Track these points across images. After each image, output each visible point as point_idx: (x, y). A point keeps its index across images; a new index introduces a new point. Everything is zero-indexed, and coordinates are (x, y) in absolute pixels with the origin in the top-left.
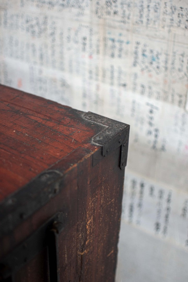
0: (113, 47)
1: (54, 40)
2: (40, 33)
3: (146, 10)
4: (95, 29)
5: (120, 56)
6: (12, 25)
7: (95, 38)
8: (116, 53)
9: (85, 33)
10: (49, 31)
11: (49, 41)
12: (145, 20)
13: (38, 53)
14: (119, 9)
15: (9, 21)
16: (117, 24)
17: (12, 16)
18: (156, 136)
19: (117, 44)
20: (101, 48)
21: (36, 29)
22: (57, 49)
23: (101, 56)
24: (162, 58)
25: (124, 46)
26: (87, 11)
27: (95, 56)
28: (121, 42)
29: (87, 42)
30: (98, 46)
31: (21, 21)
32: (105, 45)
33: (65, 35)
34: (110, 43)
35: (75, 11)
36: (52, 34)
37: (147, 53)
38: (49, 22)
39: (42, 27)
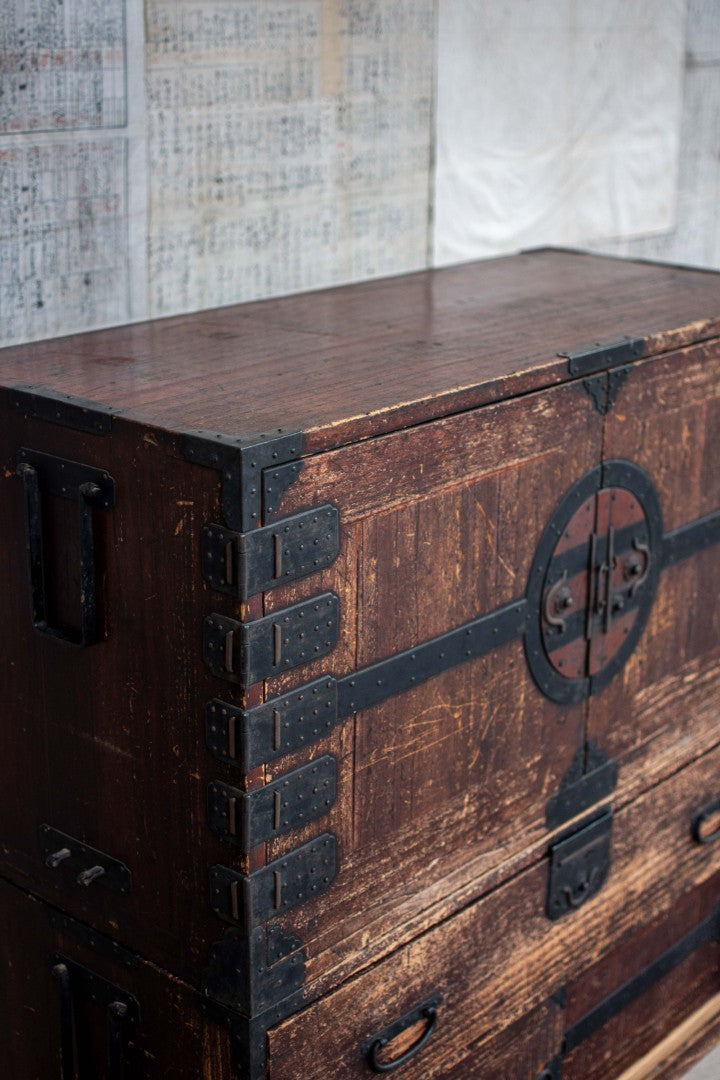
0: (360, 222)
1: (287, 245)
2: (268, 240)
3: (390, 161)
4: (340, 205)
5: (367, 232)
6: (223, 245)
7: (339, 219)
8: (364, 228)
9: (327, 216)
10: (281, 231)
11: (281, 250)
13: (264, 276)
15: (218, 240)
16: (363, 190)
17: (223, 229)
19: (364, 217)
20: (347, 232)
21: (263, 236)
22: (291, 257)
23: (347, 242)
24: (406, 214)
25: (371, 216)
26: (330, 184)
27: (339, 246)
28: (368, 212)
29: (331, 229)
30: (344, 229)
31: (240, 231)
32: (352, 224)
33: (305, 229)
34: (355, 219)
35: (315, 188)
36: (285, 236)
37: (394, 215)
38: (281, 217)
39: (271, 229)
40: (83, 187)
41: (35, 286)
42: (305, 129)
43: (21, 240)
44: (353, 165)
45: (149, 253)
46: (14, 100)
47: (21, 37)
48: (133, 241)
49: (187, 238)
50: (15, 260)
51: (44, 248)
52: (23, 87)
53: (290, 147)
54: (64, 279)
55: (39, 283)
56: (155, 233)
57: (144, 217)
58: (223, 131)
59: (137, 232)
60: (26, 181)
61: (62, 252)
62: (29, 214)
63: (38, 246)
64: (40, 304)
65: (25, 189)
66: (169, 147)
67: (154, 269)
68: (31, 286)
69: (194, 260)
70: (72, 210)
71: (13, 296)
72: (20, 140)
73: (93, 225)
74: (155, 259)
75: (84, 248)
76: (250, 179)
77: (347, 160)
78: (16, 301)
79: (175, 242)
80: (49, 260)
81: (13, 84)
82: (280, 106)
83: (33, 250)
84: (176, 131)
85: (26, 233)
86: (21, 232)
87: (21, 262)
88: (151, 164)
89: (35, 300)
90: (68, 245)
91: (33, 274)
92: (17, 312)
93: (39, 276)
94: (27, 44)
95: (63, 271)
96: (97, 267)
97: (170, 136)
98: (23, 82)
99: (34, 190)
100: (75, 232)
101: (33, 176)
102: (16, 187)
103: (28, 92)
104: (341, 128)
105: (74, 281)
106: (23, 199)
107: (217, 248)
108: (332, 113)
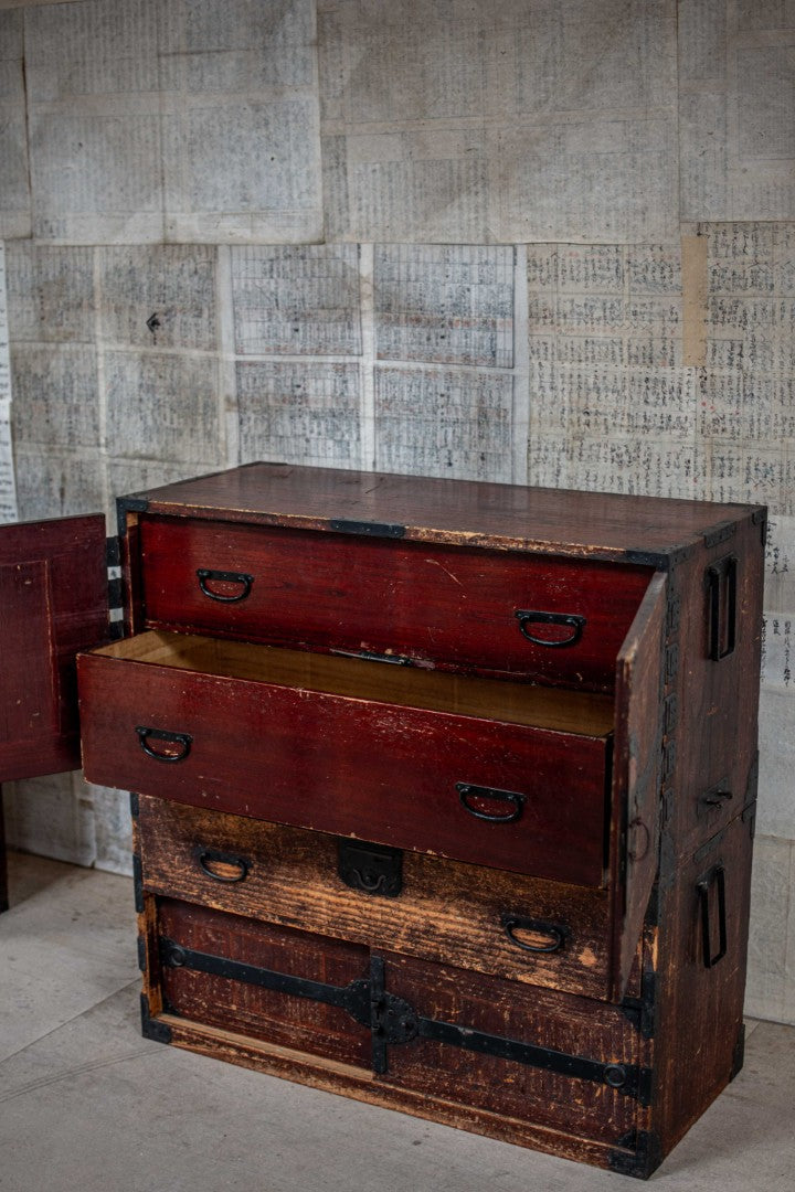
0: (722, 466)
1: (647, 469)
2: (631, 462)
3: (756, 424)
4: (701, 449)
5: (730, 475)
6: (589, 457)
7: (700, 459)
8: (726, 472)
9: (689, 454)
10: (642, 458)
11: (642, 471)
12: (756, 433)
13: (626, 486)
14: (728, 426)
15: (585, 453)
16: (726, 441)
17: (589, 446)
18: (776, 556)
19: (727, 463)
20: (708, 470)
21: (625, 458)
22: (653, 478)
23: (708, 478)
24: (777, 469)
25: (735, 463)
26: (691, 432)
27: (700, 480)
28: (731, 459)
29: (692, 465)
30: (704, 468)
31: (604, 451)
32: (713, 466)
33: (664, 460)
34: (718, 462)
35: (677, 432)
36: (647, 461)
37: (760, 467)
38: (643, 448)
39: (634, 455)
40: (482, 401)
41: (447, 453)
42: (667, 388)
43: (439, 424)
44: (715, 421)
45: (529, 451)
46: (437, 344)
47: (443, 309)
48: (517, 440)
49: (561, 446)
50: (435, 435)
51: (454, 432)
52: (443, 337)
53: (652, 399)
54: (466, 453)
55: (450, 452)
56: (534, 438)
57: (527, 427)
58: (591, 380)
59: (520, 435)
60: (443, 391)
61: (466, 437)
62: (444, 410)
63: (450, 430)
64: (450, 464)
65: (442, 395)
66: (547, 386)
67: (533, 461)
68: (444, 452)
69: (564, 462)
70: (473, 412)
71: (433, 455)
72: (440, 367)
73: (488, 424)
74: (534, 455)
75: (481, 437)
76: (615, 416)
77: (710, 417)
78: (435, 459)
79: (550, 447)
80: (457, 440)
81: (437, 334)
82: (644, 369)
83: (446, 432)
84: (552, 375)
85: (442, 421)
86: (439, 419)
87: (438, 437)
88: (532, 395)
89: (447, 461)
90: (470, 434)
91: (446, 446)
92: (435, 465)
93: (450, 447)
94: (446, 313)
95: (466, 448)
96: (490, 451)
97: (547, 378)
98: (443, 334)
99: (448, 397)
100: (475, 427)
101: (448, 389)
102: (437, 393)
103: (446, 340)
104: (704, 392)
105: (473, 456)
106: (441, 401)
107: (584, 458)
108: (695, 379)
